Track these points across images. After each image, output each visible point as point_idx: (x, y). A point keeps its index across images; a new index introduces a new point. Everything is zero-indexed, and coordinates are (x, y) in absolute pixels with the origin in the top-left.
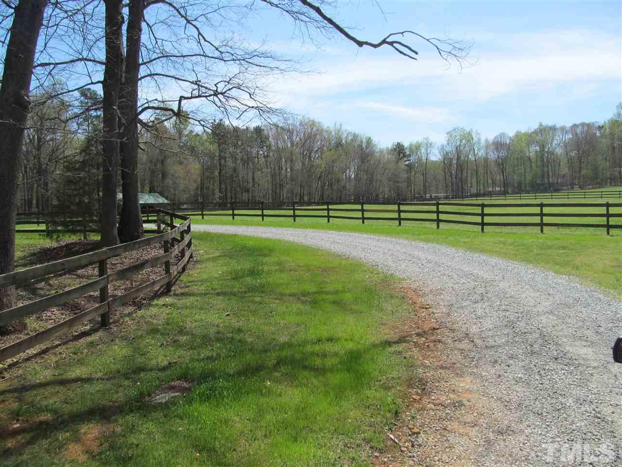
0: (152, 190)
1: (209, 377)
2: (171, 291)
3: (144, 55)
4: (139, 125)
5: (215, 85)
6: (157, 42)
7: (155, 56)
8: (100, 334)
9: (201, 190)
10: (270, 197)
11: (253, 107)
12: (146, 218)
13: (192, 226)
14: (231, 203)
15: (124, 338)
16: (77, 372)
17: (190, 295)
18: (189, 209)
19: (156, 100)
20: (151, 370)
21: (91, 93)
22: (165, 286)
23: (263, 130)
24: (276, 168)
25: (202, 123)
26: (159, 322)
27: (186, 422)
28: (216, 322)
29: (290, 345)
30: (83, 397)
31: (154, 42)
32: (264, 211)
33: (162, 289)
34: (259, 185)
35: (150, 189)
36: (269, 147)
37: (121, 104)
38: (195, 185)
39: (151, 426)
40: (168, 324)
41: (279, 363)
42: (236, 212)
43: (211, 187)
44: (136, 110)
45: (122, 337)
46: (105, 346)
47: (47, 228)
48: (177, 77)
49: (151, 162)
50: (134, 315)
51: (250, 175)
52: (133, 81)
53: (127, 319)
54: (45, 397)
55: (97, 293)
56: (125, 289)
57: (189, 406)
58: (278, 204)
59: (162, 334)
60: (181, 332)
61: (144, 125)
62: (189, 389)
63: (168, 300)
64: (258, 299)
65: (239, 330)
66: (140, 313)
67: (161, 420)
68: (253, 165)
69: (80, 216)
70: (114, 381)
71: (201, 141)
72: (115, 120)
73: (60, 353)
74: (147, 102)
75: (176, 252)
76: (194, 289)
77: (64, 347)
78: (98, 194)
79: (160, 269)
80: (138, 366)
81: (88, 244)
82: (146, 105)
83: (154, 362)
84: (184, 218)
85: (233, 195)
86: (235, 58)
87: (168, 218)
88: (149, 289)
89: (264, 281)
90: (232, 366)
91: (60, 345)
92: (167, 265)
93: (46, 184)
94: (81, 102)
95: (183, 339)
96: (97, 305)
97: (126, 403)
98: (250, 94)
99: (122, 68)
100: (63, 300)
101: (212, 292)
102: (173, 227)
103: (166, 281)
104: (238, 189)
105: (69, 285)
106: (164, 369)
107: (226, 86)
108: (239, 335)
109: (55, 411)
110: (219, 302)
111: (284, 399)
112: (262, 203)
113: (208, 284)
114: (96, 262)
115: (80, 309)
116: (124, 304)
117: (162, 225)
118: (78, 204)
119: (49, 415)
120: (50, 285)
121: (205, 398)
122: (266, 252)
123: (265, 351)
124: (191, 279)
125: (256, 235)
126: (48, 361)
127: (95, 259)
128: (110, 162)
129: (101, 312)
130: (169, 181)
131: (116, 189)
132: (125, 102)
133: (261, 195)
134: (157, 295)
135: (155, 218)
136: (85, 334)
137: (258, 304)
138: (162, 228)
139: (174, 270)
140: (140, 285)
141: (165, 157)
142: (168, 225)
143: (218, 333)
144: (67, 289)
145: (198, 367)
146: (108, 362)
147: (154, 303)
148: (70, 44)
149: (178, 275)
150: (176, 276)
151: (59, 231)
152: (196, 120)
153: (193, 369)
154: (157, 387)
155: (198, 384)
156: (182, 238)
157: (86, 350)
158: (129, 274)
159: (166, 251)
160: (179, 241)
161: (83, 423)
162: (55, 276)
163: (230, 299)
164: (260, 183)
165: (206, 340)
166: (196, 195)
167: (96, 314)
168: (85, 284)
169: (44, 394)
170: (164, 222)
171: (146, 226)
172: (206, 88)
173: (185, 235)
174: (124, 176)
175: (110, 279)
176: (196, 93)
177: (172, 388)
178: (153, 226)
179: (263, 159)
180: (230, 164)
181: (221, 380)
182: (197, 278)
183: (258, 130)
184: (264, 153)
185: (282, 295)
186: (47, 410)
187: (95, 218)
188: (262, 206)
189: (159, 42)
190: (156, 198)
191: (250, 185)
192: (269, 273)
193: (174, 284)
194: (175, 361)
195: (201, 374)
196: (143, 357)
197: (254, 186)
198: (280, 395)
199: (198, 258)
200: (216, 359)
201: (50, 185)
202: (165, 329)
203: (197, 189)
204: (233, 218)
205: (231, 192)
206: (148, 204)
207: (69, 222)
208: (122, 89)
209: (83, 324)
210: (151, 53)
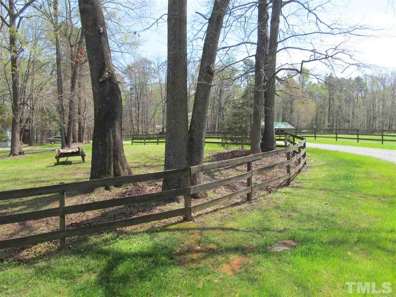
0: (284, 120)
1: (308, 242)
2: (290, 184)
3: (281, 36)
4: (276, 80)
5: (326, 52)
6: (289, 27)
7: (288, 36)
8: (246, 205)
9: (316, 121)
10: (365, 126)
11: (353, 64)
12: (278, 138)
13: (307, 144)
14: (336, 130)
15: (260, 209)
16: (231, 225)
17: (302, 188)
18: (307, 133)
19: (287, 64)
20: (273, 231)
21: (249, 62)
22: (287, 181)
23: (362, 79)
24: (371, 105)
25: (317, 77)
26: (281, 203)
27: (291, 266)
28: (318, 207)
29: (369, 230)
30: (233, 240)
31: (287, 27)
32: (359, 136)
33: (285, 183)
34: (357, 118)
35: (283, 119)
36: (366, 91)
37: (266, 68)
38: (312, 117)
39: (269, 264)
40: (286, 204)
41: (358, 241)
42: (338, 136)
43: (323, 118)
44: (275, 71)
45: (258, 209)
46: (248, 212)
47: (222, 141)
48: (301, 48)
49: (284, 102)
50: (266, 196)
51: (351, 111)
52: (273, 53)
53: (262, 198)
54: (214, 236)
55: (246, 181)
56: (263, 180)
57: (294, 257)
58: (371, 131)
59: (282, 210)
60: (294, 210)
61: (279, 80)
62: (295, 247)
63: (288, 189)
64: (348, 196)
65: (333, 215)
66: (270, 196)
67: (276, 262)
68: (354, 104)
69: (241, 135)
70: (251, 233)
71: (317, 89)
72: (262, 78)
73: (223, 213)
74: (281, 66)
75: (295, 160)
76: (305, 184)
77: (225, 210)
78: (251, 123)
79: (285, 170)
80: (266, 227)
81: (244, 152)
82: (281, 68)
83: (275, 226)
84: (302, 139)
85: (338, 124)
86: (342, 32)
87: (291, 138)
88: (276, 182)
89: (354, 184)
90: (325, 237)
91: (224, 208)
92: (288, 167)
93: (223, 116)
94: (244, 68)
95: (295, 215)
96: (246, 188)
97: (257, 248)
98: (351, 56)
99: (267, 46)
100: (227, 183)
101: (317, 187)
102: (294, 144)
103: (288, 177)
104: (342, 120)
105: (231, 175)
106: (280, 232)
107: (334, 51)
108: (332, 218)
109: (218, 244)
110: (321, 194)
111: (360, 266)
112: (358, 130)
113: (315, 182)
114: (246, 163)
115: (236, 189)
116: (261, 189)
117: (287, 142)
118: (240, 128)
119: (215, 246)
120: (221, 174)
121: (305, 255)
122: (358, 164)
123: (350, 231)
124: (304, 178)
125: (352, 152)
126: (217, 216)
127: (246, 161)
128: (258, 103)
129: (247, 192)
130: (295, 115)
131: (260, 120)
132: (269, 67)
133: (359, 124)
134: (281, 186)
135: (284, 138)
136: (237, 204)
137: (348, 199)
138: (288, 144)
139: (293, 171)
140: (271, 178)
141: (293, 99)
142: (291, 142)
143: (318, 214)
144: (230, 177)
145: (303, 234)
146: (249, 222)
147: (279, 191)
148: (238, 35)
149: (296, 175)
150: (294, 175)
151: (228, 143)
152: (313, 75)
153: (299, 235)
154: (275, 242)
155: (301, 245)
156: (300, 151)
157: (237, 213)
158: (265, 171)
159: (288, 159)
160: (298, 153)
161: (232, 254)
162: (225, 169)
163: (328, 194)
164: (358, 116)
165: (309, 218)
166: (312, 124)
167: (244, 193)
168: (240, 175)
169: (213, 234)
170: (289, 141)
171: (278, 143)
172: (320, 54)
173: (301, 149)
174: (266, 112)
175: (253, 173)
176: (313, 58)
177: (285, 244)
178: (282, 143)
179: (361, 100)
180: (337, 103)
181: (316, 245)
182: (307, 177)
183: (358, 79)
184: (362, 96)
185: (366, 195)
186: (214, 243)
187: (248, 137)
188: (358, 132)
189: (291, 27)
190: (286, 125)
191: (351, 117)
192: (358, 179)
193: (292, 180)
194: (288, 228)
195: (304, 239)
196: (269, 223)
197: (353, 118)
198: (357, 262)
199: (310, 165)
200: (315, 231)
201: (225, 117)
202: (284, 207)
203: (313, 120)
204: (336, 140)
205: (337, 122)
206: (280, 129)
207: (235, 138)
208: (267, 59)
209: (237, 198)
210: (285, 34)
